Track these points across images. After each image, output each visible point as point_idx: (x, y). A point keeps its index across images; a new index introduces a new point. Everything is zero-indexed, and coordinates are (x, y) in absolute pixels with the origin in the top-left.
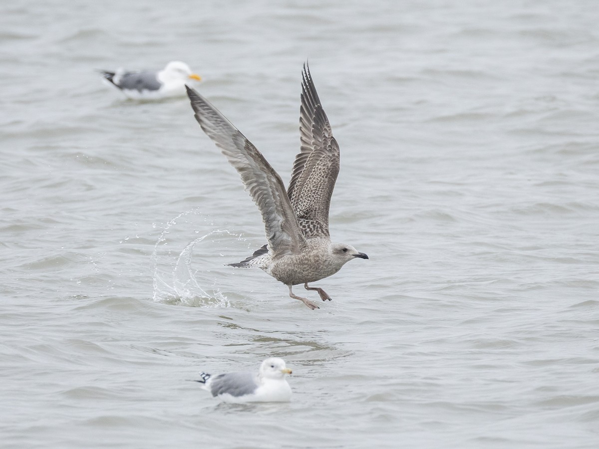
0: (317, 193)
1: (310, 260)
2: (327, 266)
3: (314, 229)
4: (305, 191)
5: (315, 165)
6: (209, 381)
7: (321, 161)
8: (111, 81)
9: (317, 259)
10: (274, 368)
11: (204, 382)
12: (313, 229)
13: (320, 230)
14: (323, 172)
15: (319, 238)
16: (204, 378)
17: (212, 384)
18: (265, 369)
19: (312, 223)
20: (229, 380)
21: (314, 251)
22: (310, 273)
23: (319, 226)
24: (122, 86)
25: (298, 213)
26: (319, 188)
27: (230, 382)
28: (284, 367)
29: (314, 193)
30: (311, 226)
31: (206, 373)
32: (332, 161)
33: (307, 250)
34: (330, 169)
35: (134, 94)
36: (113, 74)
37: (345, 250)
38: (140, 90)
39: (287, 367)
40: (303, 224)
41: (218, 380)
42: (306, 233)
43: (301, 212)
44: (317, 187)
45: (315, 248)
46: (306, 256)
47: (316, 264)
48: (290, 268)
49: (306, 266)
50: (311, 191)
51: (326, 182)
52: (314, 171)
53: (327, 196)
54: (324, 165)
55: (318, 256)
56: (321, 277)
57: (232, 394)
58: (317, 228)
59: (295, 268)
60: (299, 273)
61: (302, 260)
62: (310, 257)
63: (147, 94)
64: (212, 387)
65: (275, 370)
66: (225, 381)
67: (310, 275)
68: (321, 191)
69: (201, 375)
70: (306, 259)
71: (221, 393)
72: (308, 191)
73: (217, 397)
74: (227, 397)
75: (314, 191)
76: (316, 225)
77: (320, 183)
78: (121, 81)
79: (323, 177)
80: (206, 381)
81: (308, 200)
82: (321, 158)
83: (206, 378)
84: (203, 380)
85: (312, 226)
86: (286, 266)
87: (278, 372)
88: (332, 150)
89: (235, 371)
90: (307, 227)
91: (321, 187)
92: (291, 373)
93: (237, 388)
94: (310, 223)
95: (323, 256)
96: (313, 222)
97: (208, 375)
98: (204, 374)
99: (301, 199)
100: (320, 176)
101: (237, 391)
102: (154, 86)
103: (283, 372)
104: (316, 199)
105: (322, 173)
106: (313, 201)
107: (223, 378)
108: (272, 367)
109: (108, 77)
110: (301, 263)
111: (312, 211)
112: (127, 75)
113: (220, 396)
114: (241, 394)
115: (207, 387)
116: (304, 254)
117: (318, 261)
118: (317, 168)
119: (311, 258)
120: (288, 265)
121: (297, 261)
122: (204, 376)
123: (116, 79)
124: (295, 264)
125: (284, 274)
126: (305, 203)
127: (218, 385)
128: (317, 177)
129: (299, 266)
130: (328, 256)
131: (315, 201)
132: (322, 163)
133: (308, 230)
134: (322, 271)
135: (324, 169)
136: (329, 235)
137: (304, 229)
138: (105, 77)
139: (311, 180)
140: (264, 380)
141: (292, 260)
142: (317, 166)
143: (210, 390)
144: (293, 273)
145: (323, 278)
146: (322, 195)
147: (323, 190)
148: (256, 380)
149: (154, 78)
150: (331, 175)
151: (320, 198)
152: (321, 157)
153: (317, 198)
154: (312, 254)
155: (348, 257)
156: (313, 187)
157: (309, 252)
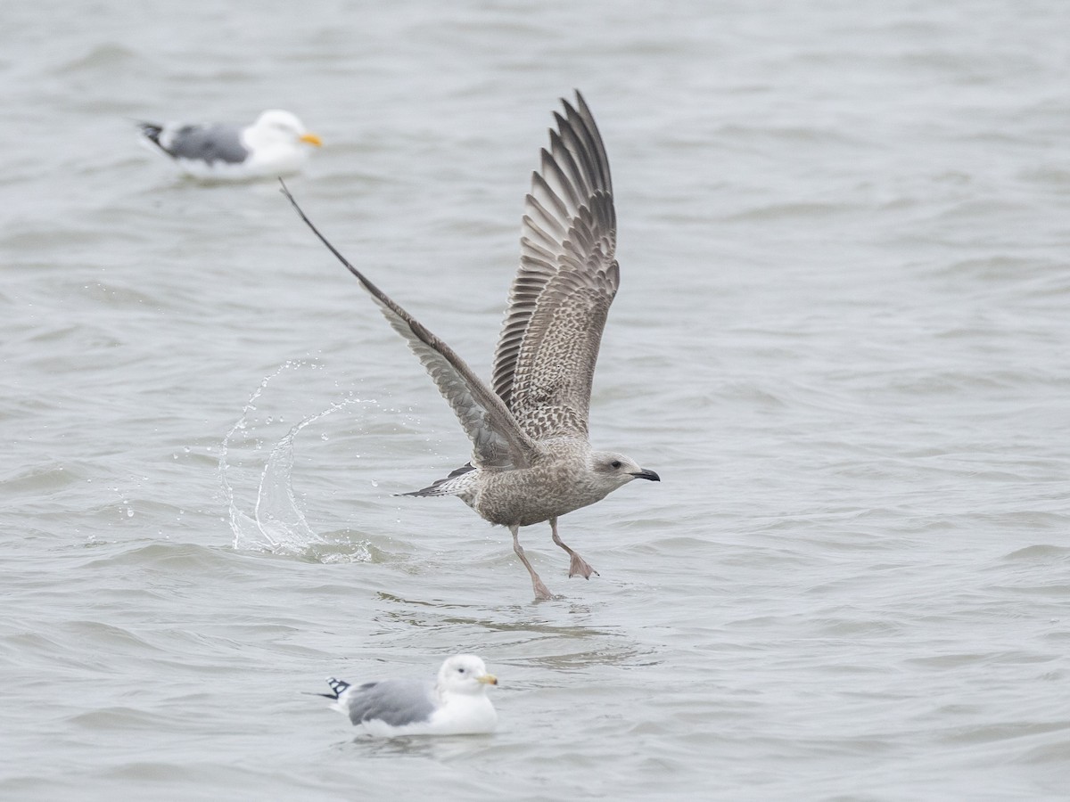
0: (569, 357)
1: (551, 476)
2: (581, 492)
3: (559, 421)
4: (545, 355)
5: (558, 306)
6: (345, 696)
7: (571, 297)
8: (156, 141)
9: (562, 475)
10: (463, 674)
11: (336, 698)
12: (557, 420)
13: (571, 421)
14: (578, 321)
15: (566, 438)
16: (335, 689)
17: (352, 702)
18: (447, 676)
19: (556, 411)
20: (383, 694)
21: (557, 461)
22: (550, 500)
23: (568, 414)
24: (176, 152)
25: (534, 393)
26: (573, 349)
27: (385, 699)
28: (482, 672)
29: (564, 358)
30: (555, 417)
31: (339, 680)
32: (597, 300)
33: (542, 460)
34: (590, 315)
35: (197, 168)
36: (158, 130)
37: (617, 465)
38: (209, 161)
39: (487, 670)
40: (540, 416)
41: (362, 694)
42: (544, 429)
43: (539, 391)
44: (568, 347)
45: (559, 456)
46: (542, 471)
47: (561, 485)
48: (514, 493)
49: (541, 488)
50: (557, 355)
51: (584, 338)
52: (557, 319)
53: (589, 362)
54: (579, 306)
55: (565, 471)
56: (568, 508)
57: (388, 720)
58: (565, 418)
59: (523, 492)
60: (531, 501)
61: (534, 477)
62: (549, 471)
63: (221, 169)
64: (351, 707)
65: (466, 678)
66: (375, 697)
67: (550, 503)
68: (577, 354)
69: (330, 684)
70: (543, 475)
71: (368, 719)
72: (550, 354)
73: (359, 726)
74: (379, 728)
75: (562, 355)
76: (563, 413)
77: (573, 340)
78: (174, 142)
79: (578, 329)
80: (340, 695)
81: (553, 371)
82: (572, 293)
83: (339, 689)
84: (334, 694)
85: (556, 415)
86: (506, 491)
87: (471, 680)
88: (603, 282)
89: (394, 677)
90: (546, 419)
91: (577, 346)
92: (495, 682)
93: (397, 710)
94: (552, 411)
95: (574, 473)
96: (558, 409)
97: (342, 683)
98: (335, 681)
99: (538, 368)
100: (571, 327)
101: (398, 715)
102: (234, 155)
103: (482, 682)
104: (569, 367)
105: (575, 322)
106: (563, 371)
107: (372, 691)
108: (461, 671)
109: (150, 134)
110: (534, 483)
111: (561, 387)
112: (186, 130)
113: (365, 723)
114: (404, 721)
115: (342, 705)
116: (537, 467)
117: (564, 479)
118: (564, 312)
119: (553, 473)
120: (510, 488)
121: (524, 479)
122: (335, 685)
123: (166, 139)
124: (522, 486)
125: (504, 505)
126: (546, 376)
127: (361, 703)
128: (564, 330)
129: (530, 488)
130: (584, 473)
131: (567, 370)
132: (573, 303)
133: (548, 423)
134: (571, 498)
135: (578, 314)
136: (587, 432)
137: (541, 424)
138: (146, 134)
139: (553, 335)
140: (447, 696)
141: (516, 479)
142: (563, 309)
143: (347, 713)
144: (520, 503)
145: (572, 510)
146: (579, 360)
147: (580, 353)
148: (432, 695)
149: (235, 140)
150: (594, 326)
151: (576, 365)
152: (571, 290)
153: (570, 365)
154: (553, 466)
155: (622, 477)
156: (560, 347)
157: (547, 463)
